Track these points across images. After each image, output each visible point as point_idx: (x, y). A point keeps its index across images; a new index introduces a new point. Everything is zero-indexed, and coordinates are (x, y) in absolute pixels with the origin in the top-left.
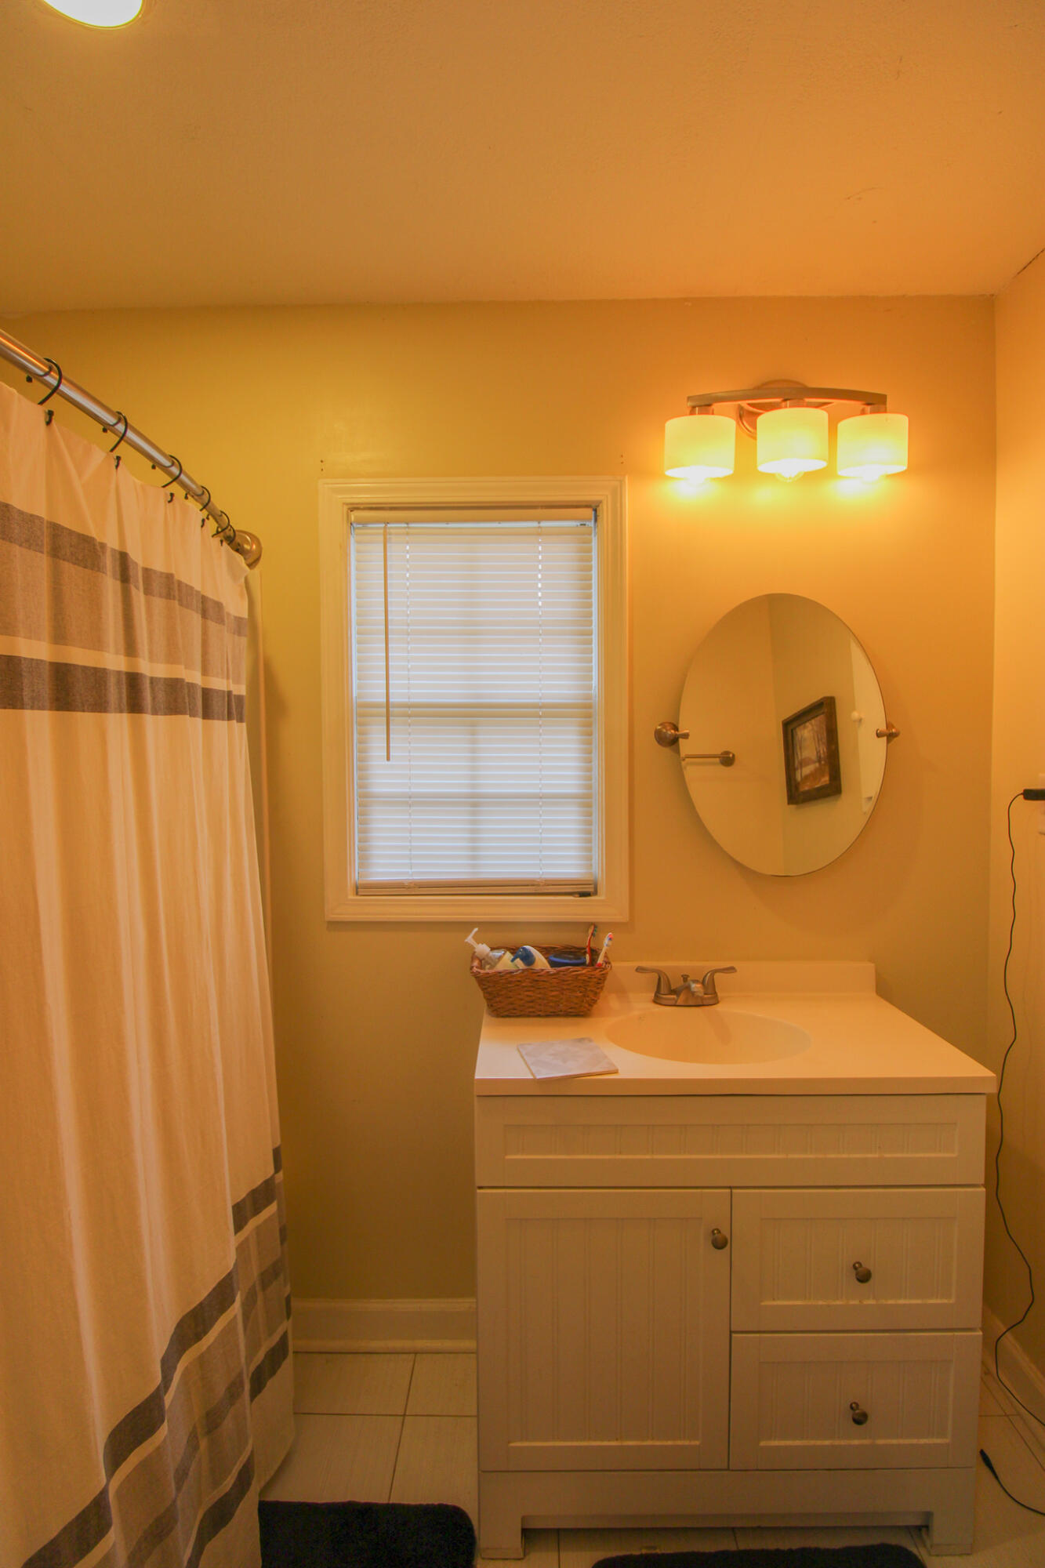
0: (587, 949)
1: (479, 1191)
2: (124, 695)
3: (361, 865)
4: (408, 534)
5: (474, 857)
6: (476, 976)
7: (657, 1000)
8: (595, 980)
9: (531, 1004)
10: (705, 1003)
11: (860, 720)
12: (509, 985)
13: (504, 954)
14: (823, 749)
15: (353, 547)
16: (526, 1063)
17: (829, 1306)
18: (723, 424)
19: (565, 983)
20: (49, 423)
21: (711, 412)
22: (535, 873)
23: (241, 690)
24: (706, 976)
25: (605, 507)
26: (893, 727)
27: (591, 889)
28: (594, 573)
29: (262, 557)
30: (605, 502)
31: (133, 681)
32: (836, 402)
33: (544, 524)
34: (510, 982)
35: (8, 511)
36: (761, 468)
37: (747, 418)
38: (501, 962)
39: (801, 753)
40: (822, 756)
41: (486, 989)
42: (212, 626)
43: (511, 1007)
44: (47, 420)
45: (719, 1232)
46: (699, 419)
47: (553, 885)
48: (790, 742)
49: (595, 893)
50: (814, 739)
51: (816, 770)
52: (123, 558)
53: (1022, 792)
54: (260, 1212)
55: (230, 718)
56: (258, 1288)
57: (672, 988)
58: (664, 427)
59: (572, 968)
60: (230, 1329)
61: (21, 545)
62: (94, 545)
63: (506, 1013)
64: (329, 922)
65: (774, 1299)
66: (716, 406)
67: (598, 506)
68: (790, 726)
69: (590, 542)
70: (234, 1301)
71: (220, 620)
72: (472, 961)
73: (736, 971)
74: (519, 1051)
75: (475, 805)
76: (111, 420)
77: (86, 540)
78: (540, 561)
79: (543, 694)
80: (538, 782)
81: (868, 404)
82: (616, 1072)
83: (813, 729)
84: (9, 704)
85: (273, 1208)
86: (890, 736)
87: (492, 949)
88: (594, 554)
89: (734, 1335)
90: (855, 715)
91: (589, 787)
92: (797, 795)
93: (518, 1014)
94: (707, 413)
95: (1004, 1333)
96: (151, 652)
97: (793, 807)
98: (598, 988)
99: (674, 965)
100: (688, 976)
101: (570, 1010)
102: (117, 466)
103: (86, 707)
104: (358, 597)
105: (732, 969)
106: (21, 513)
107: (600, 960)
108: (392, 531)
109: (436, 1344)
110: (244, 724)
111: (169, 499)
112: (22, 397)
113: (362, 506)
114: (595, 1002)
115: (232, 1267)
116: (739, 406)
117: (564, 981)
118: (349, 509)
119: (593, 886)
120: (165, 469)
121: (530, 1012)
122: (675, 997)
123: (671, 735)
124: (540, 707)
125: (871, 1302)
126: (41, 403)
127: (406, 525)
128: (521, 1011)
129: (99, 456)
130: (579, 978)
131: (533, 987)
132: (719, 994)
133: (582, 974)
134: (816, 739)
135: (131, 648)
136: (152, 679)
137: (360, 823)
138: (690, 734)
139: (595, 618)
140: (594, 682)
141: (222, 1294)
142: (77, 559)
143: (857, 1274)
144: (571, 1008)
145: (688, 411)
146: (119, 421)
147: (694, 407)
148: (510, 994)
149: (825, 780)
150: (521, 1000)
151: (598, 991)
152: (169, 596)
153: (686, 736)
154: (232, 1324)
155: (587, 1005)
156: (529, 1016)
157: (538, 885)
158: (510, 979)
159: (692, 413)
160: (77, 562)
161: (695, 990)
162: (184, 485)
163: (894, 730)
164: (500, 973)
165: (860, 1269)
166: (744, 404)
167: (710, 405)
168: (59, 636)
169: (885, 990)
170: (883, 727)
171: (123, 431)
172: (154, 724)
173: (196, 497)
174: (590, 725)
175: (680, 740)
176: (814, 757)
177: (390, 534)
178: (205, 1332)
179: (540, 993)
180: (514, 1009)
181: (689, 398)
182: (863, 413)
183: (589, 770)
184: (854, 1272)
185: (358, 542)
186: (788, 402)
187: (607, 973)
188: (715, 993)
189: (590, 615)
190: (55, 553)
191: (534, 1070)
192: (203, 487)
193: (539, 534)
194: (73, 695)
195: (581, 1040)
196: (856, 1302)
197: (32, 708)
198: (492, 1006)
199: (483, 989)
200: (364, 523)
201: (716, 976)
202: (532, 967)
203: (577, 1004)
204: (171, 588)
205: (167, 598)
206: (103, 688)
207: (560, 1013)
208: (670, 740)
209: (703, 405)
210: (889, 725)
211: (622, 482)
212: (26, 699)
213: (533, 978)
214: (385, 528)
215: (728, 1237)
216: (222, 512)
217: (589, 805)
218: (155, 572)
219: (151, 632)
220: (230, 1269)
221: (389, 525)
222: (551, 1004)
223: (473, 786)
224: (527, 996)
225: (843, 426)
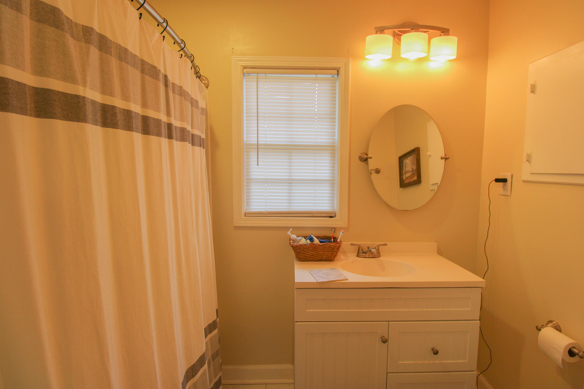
0: (332, 237)
1: (296, 323)
2: (167, 131)
3: (247, 206)
4: (266, 78)
5: (290, 203)
6: (292, 246)
7: (358, 256)
8: (337, 247)
9: (312, 257)
10: (376, 256)
11: (430, 155)
12: (305, 249)
13: (302, 238)
14: (415, 168)
15: (245, 83)
16: (314, 277)
17: (422, 363)
18: (388, 39)
19: (326, 249)
20: (140, 18)
21: (384, 33)
22: (313, 209)
23: (203, 136)
24: (376, 246)
25: (342, 70)
26: (447, 156)
27: (333, 215)
28: (337, 95)
29: (209, 86)
30: (342, 68)
31: (169, 126)
32: (431, 31)
33: (318, 76)
34: (305, 248)
35: (127, 51)
36: (403, 56)
37: (397, 37)
38: (301, 241)
39: (406, 169)
40: (414, 170)
41: (296, 251)
42: (195, 109)
43: (305, 257)
44: (140, 17)
45: (384, 337)
46: (379, 36)
47: (319, 213)
48: (401, 165)
49: (335, 217)
50: (411, 164)
51: (411, 175)
52: (166, 77)
53: (494, 179)
54: (212, 332)
55: (200, 147)
56: (211, 360)
57: (364, 251)
58: (366, 38)
59: (328, 243)
60: (204, 373)
61: (131, 66)
62: (157, 70)
63: (303, 260)
64: (235, 227)
65: (403, 361)
66: (386, 31)
67: (339, 69)
68: (401, 159)
69: (336, 83)
70: (205, 363)
71: (197, 107)
72: (290, 240)
73: (387, 245)
74: (310, 273)
75: (290, 183)
76: (161, 21)
77: (154, 67)
78: (316, 90)
79: (316, 141)
80: (315, 175)
81: (443, 32)
82: (347, 280)
83: (411, 160)
84: (128, 129)
85: (216, 332)
86: (446, 158)
87: (297, 237)
88: (337, 88)
89: (388, 374)
90: (428, 153)
91: (334, 177)
92: (403, 184)
93: (308, 260)
94: (382, 34)
95: (479, 375)
96: (175, 116)
97: (402, 189)
98: (338, 251)
99: (364, 243)
100: (370, 247)
101: (327, 259)
102: (163, 40)
103: (154, 134)
104: (246, 103)
105: (386, 245)
106: (131, 53)
107: (338, 240)
108: (260, 77)
109: (274, 381)
110: (205, 149)
111: (181, 57)
112: (131, 6)
113: (248, 67)
114: (336, 256)
115: (204, 351)
116: (394, 31)
117: (325, 248)
118: (243, 68)
119: (334, 214)
120: (179, 44)
121: (312, 259)
122: (365, 254)
123: (365, 157)
124: (316, 147)
125: (438, 362)
126: (138, 10)
127: (265, 75)
128: (309, 259)
129: (157, 34)
130: (331, 247)
131: (313, 250)
132: (381, 254)
133: (332, 245)
134: (412, 163)
135: (168, 114)
136: (175, 126)
137: (247, 189)
138: (373, 157)
139: (337, 113)
140: (336, 137)
141: (201, 361)
142: (150, 75)
143: (433, 352)
144: (327, 258)
145: (375, 33)
146: (164, 21)
147: (377, 31)
148: (305, 253)
149: (415, 178)
150: (309, 255)
151: (337, 252)
152: (181, 95)
153: (371, 158)
154: (205, 371)
155: (333, 257)
156: (311, 261)
157: (314, 213)
158: (305, 247)
159: (376, 33)
160: (150, 76)
161: (374, 251)
162: (185, 52)
163: (447, 157)
164: (301, 245)
165: (434, 350)
166: (396, 30)
167: (383, 31)
168: (144, 105)
169: (440, 252)
170: (443, 156)
171: (165, 26)
172: (177, 144)
173: (189, 58)
174: (334, 153)
175: (369, 159)
176: (411, 170)
177: (259, 78)
178: (196, 375)
179: (316, 252)
180: (306, 258)
181: (375, 28)
182: (441, 35)
183: (334, 170)
184: (432, 351)
185: (246, 81)
186: (413, 30)
187: (341, 245)
188: (379, 253)
189: (335, 111)
190: (143, 71)
191: (317, 279)
192: (192, 54)
193: (316, 80)
194: (150, 129)
195: (333, 269)
196: (433, 362)
197: (136, 132)
198: (298, 257)
199: (295, 251)
200: (249, 73)
201: (380, 247)
202: (313, 243)
203: (329, 256)
204: (182, 92)
205: (180, 96)
206: (160, 127)
207: (323, 260)
208: (365, 160)
209: (381, 30)
210: (445, 155)
211: (348, 60)
212: (134, 128)
213: (315, 247)
214: (257, 76)
215: (387, 339)
216: (197, 66)
217: (333, 184)
218: (176, 85)
219: (175, 108)
220: (204, 352)
221: (259, 75)
222: (320, 256)
223: (290, 176)
224: (311, 253)
225: (433, 40)
